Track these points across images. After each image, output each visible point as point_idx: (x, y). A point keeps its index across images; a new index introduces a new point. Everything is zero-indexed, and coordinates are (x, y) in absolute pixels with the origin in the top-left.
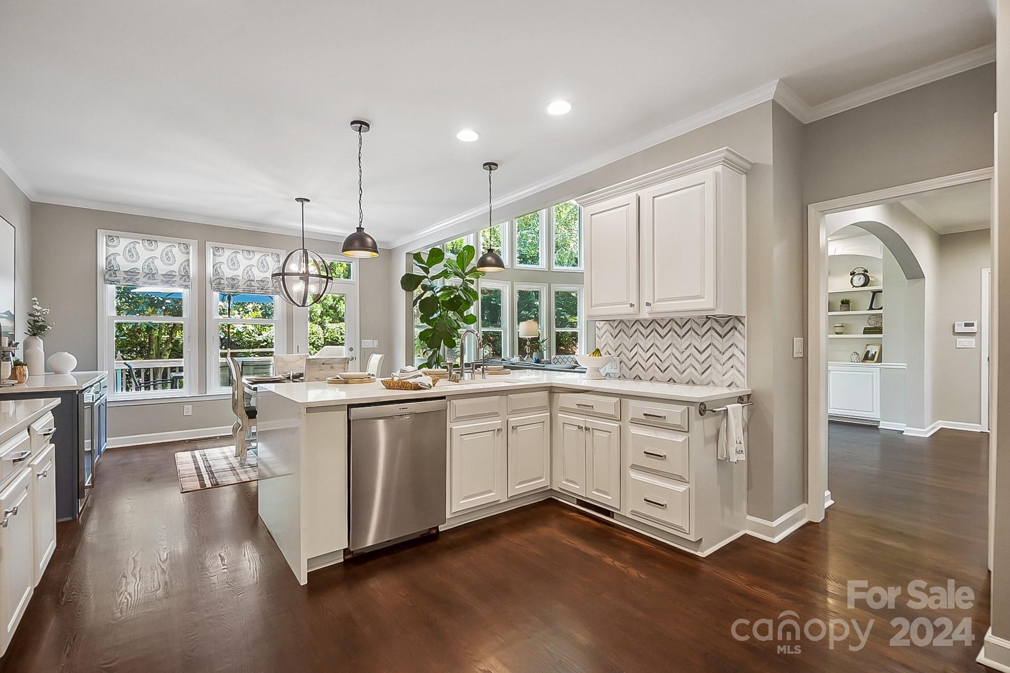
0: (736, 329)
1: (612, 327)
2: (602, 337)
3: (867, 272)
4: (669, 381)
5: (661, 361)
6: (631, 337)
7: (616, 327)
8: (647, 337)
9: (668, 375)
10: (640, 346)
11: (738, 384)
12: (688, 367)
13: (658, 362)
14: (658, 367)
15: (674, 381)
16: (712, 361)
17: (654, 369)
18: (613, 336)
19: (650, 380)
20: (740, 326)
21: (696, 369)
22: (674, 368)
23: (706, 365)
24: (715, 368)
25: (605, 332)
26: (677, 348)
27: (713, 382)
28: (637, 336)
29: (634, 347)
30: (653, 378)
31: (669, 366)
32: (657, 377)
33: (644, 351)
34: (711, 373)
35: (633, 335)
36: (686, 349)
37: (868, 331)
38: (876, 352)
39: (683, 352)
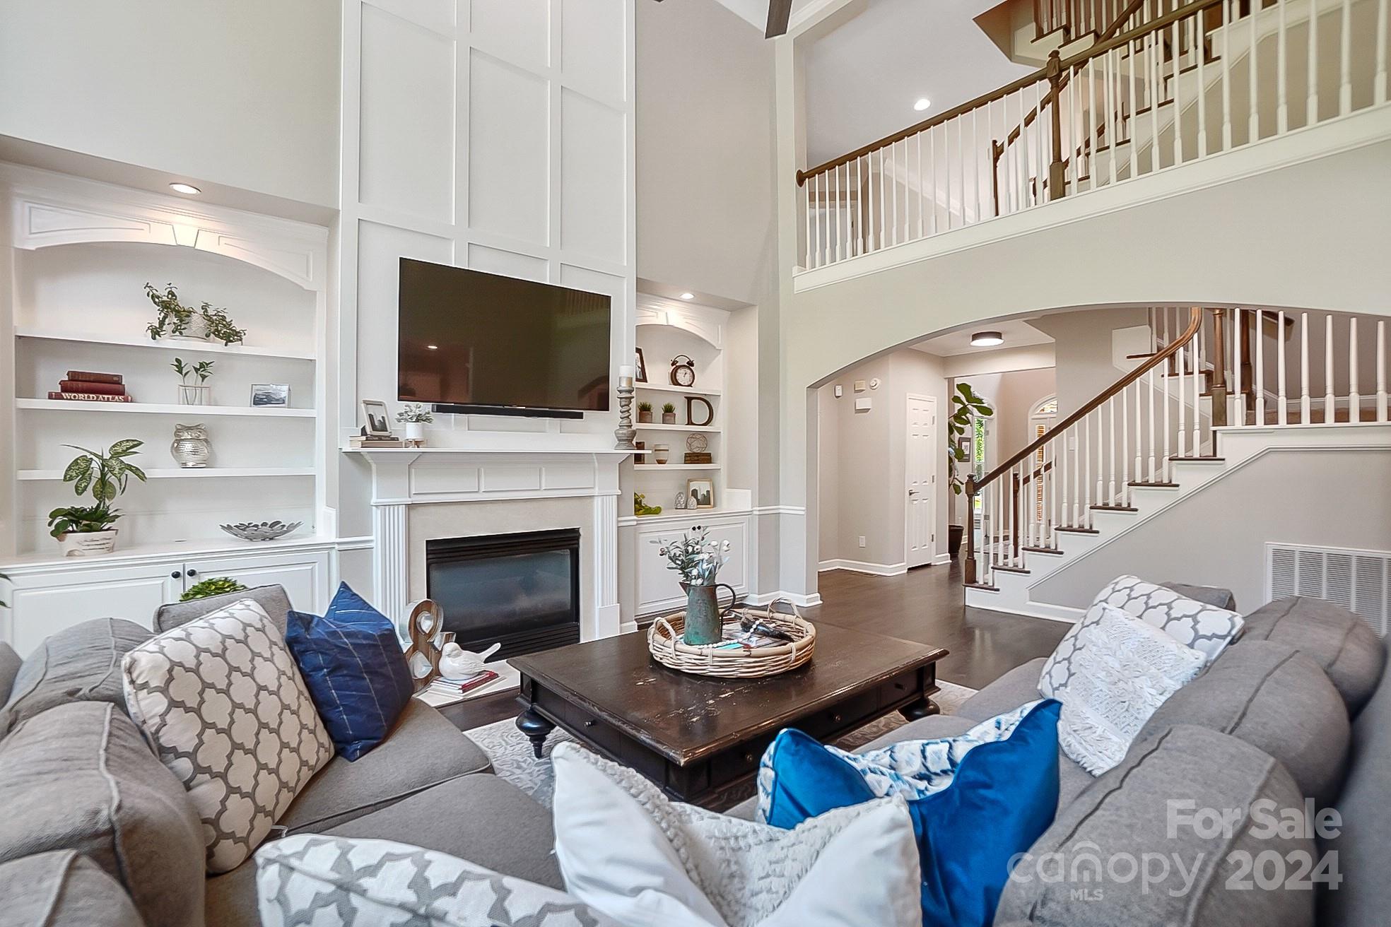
3: (693, 365)
37: (691, 459)
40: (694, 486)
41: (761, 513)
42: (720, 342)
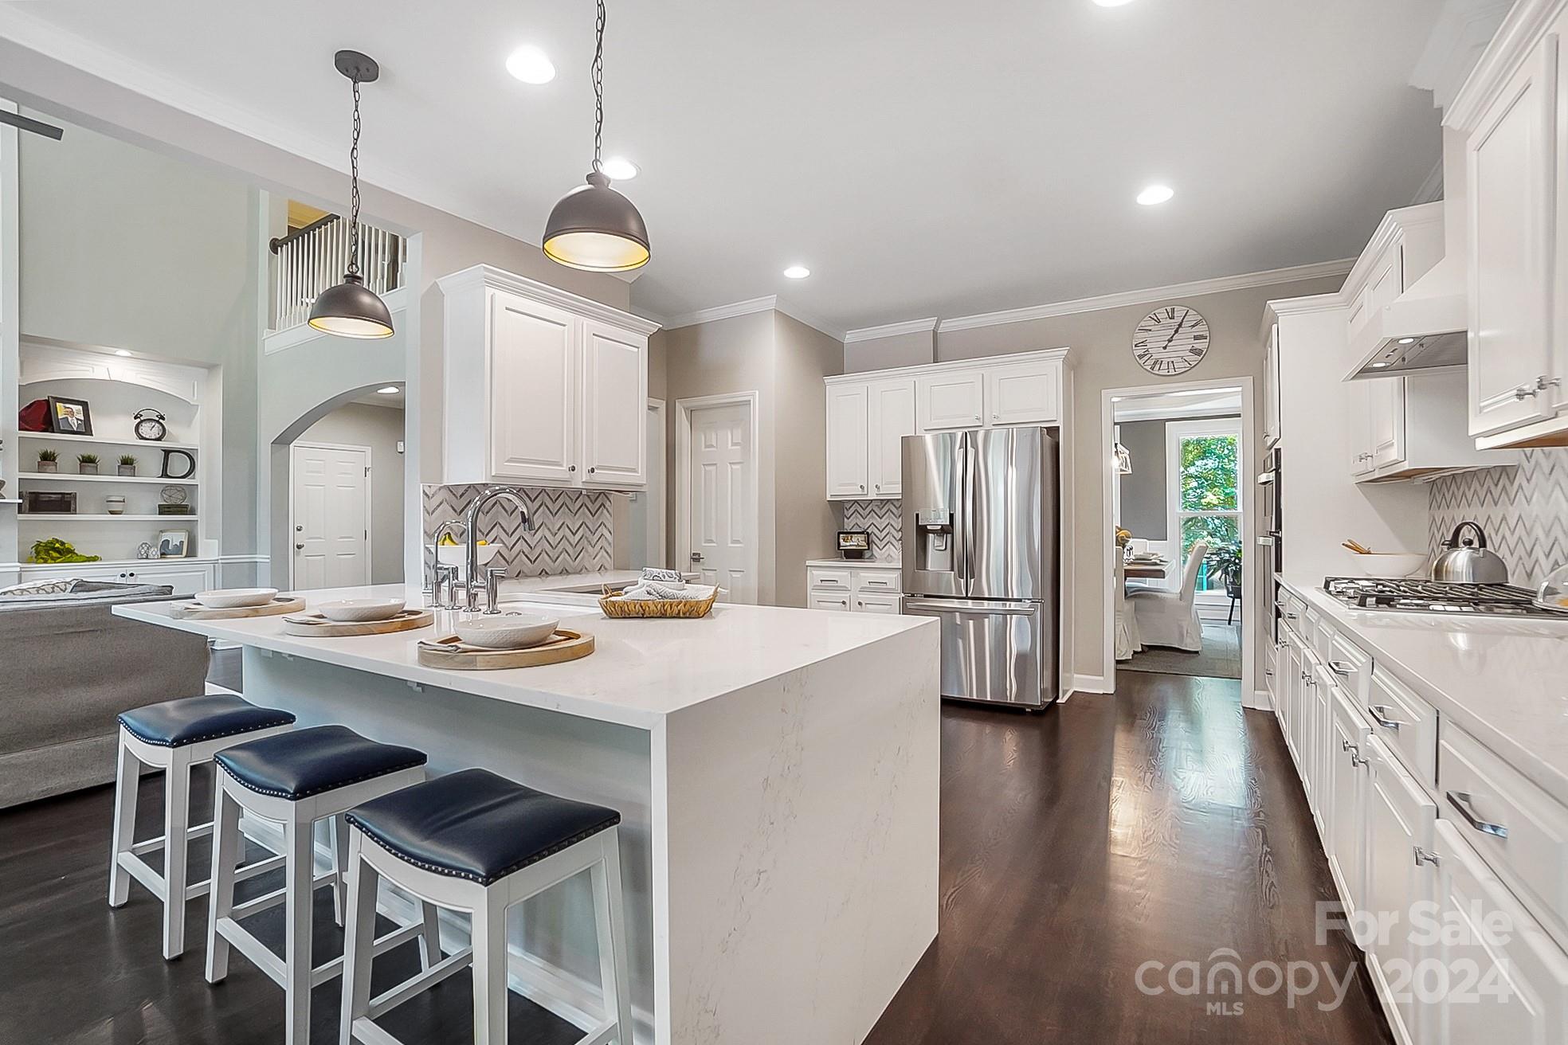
0: (605, 507)
1: (454, 495)
2: (433, 512)
3: (164, 419)
4: (540, 574)
5: (531, 548)
6: (487, 513)
7: (461, 496)
8: (512, 513)
9: (538, 566)
10: (502, 527)
11: (606, 567)
12: (561, 553)
13: (526, 549)
14: (526, 556)
15: (546, 573)
16: (584, 542)
17: (521, 561)
18: (455, 511)
19: (517, 576)
20: (608, 504)
21: (569, 555)
22: (545, 555)
23: (579, 548)
24: (587, 551)
25: (441, 503)
26: (549, 529)
27: (586, 569)
28: (497, 512)
29: (492, 529)
30: (520, 572)
31: (540, 554)
32: (525, 571)
33: (507, 534)
34: (583, 558)
35: (490, 510)
36: (559, 530)
37: (166, 510)
38: (182, 543)
39: (556, 534)
40: (165, 536)
41: (223, 561)
42: (196, 398)
